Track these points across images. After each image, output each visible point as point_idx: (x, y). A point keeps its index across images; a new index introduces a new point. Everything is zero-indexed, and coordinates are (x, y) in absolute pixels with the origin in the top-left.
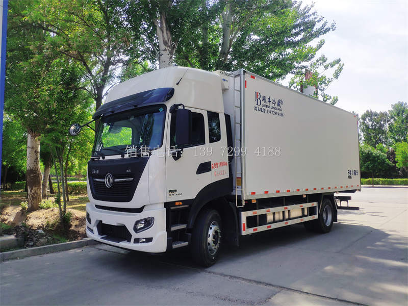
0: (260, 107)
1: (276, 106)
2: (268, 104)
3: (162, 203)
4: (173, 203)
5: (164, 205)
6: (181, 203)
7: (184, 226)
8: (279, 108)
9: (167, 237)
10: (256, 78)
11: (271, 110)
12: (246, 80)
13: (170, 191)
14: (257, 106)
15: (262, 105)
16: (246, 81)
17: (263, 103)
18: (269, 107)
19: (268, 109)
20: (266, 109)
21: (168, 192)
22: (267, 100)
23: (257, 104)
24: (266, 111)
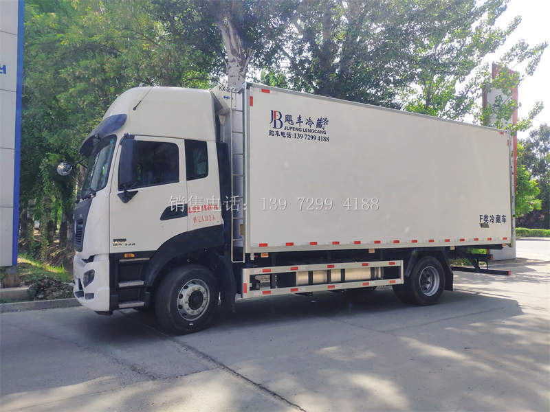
0: (282, 130)
1: (314, 127)
2: (297, 126)
3: (106, 254)
4: (121, 255)
5: (108, 256)
6: (133, 255)
7: (141, 283)
8: (321, 129)
9: (110, 294)
10: (271, 91)
11: (303, 133)
12: (251, 95)
13: (115, 240)
14: (275, 130)
15: (284, 127)
16: (251, 98)
17: (286, 124)
18: (297, 129)
19: (297, 132)
20: (292, 132)
21: (111, 240)
22: (295, 119)
23: (275, 127)
24: (293, 136)
